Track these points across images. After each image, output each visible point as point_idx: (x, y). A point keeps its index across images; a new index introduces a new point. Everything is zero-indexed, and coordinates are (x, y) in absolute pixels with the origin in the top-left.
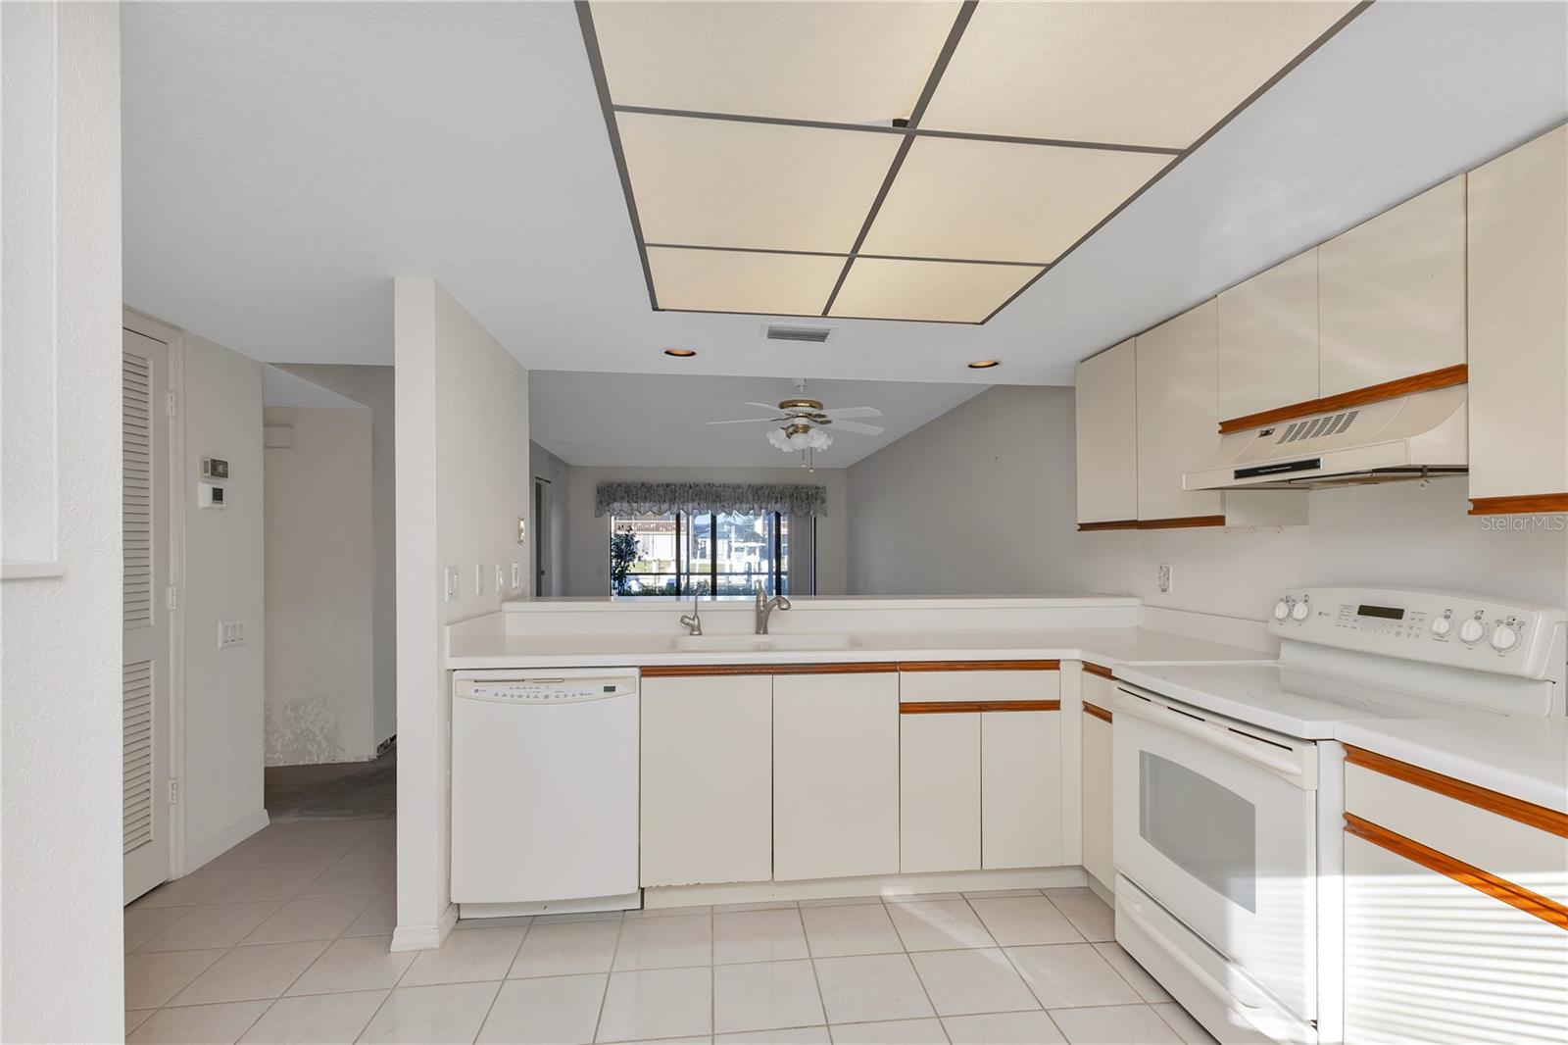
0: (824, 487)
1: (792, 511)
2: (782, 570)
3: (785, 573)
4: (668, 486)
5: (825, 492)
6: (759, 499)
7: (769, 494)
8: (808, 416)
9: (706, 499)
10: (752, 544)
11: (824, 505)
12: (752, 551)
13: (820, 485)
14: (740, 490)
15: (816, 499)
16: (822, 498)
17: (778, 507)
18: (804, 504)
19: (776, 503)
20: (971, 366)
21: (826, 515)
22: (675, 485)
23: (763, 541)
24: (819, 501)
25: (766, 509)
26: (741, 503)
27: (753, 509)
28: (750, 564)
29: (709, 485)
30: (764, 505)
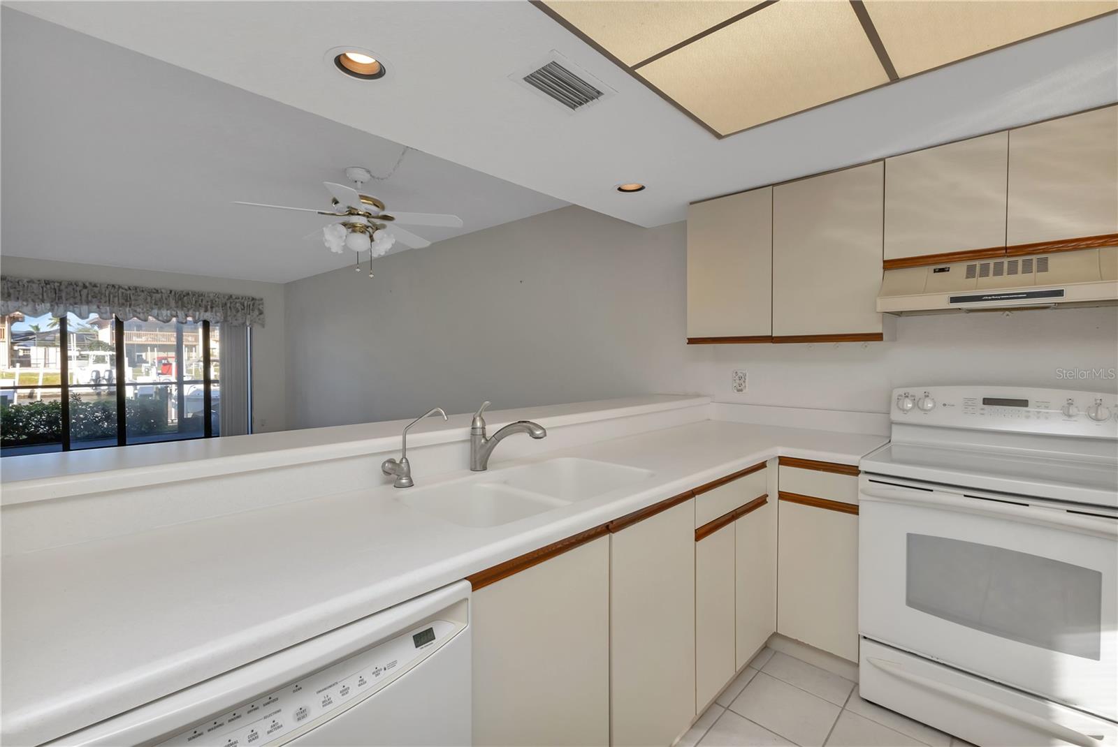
0: (262, 299)
1: (225, 320)
2: (212, 377)
3: (216, 381)
4: (47, 283)
5: (262, 304)
6: (183, 306)
7: (196, 302)
8: (368, 215)
9: (109, 302)
10: (101, 353)
11: (261, 316)
12: (100, 360)
13: (257, 296)
14: (159, 296)
15: (253, 310)
16: (259, 309)
17: (208, 316)
18: (239, 314)
19: (206, 311)
20: (620, 189)
21: (263, 326)
22: (61, 283)
23: (111, 349)
24: (257, 312)
25: (194, 317)
26: (159, 309)
27: (176, 316)
28: (98, 373)
29: (113, 286)
30: (190, 312)
